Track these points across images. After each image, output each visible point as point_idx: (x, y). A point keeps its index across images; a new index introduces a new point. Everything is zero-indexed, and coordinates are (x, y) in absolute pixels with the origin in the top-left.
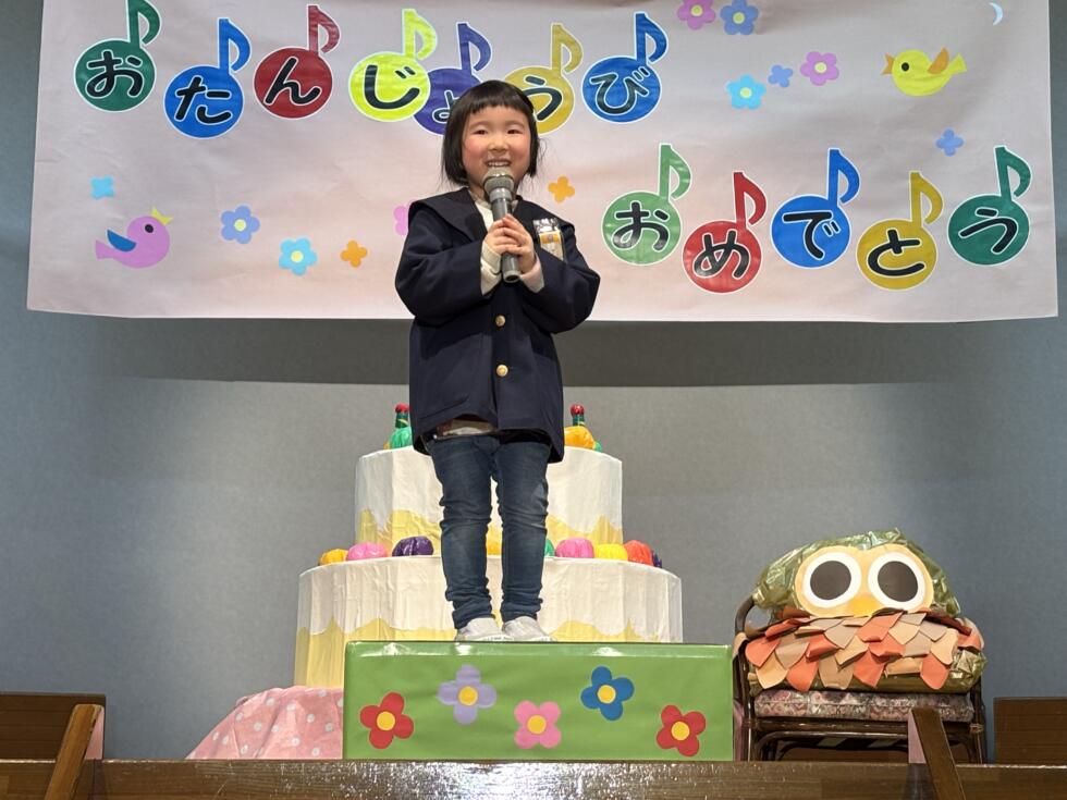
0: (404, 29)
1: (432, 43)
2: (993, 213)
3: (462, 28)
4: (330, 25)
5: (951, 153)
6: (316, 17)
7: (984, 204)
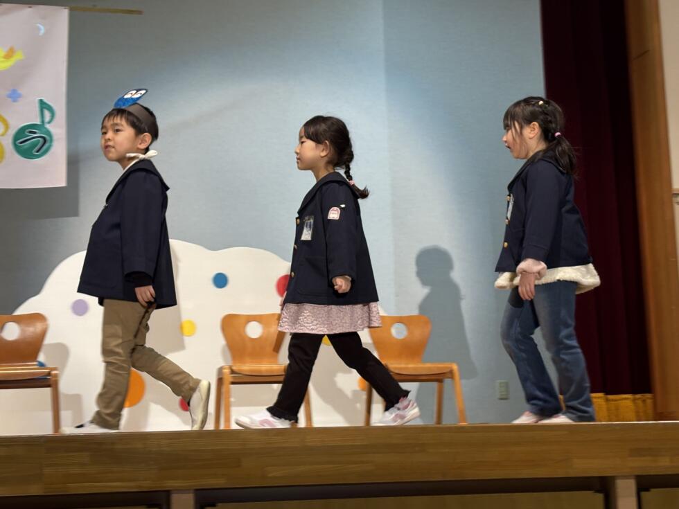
2: (35, 133)
5: (15, 101)
7: (31, 128)
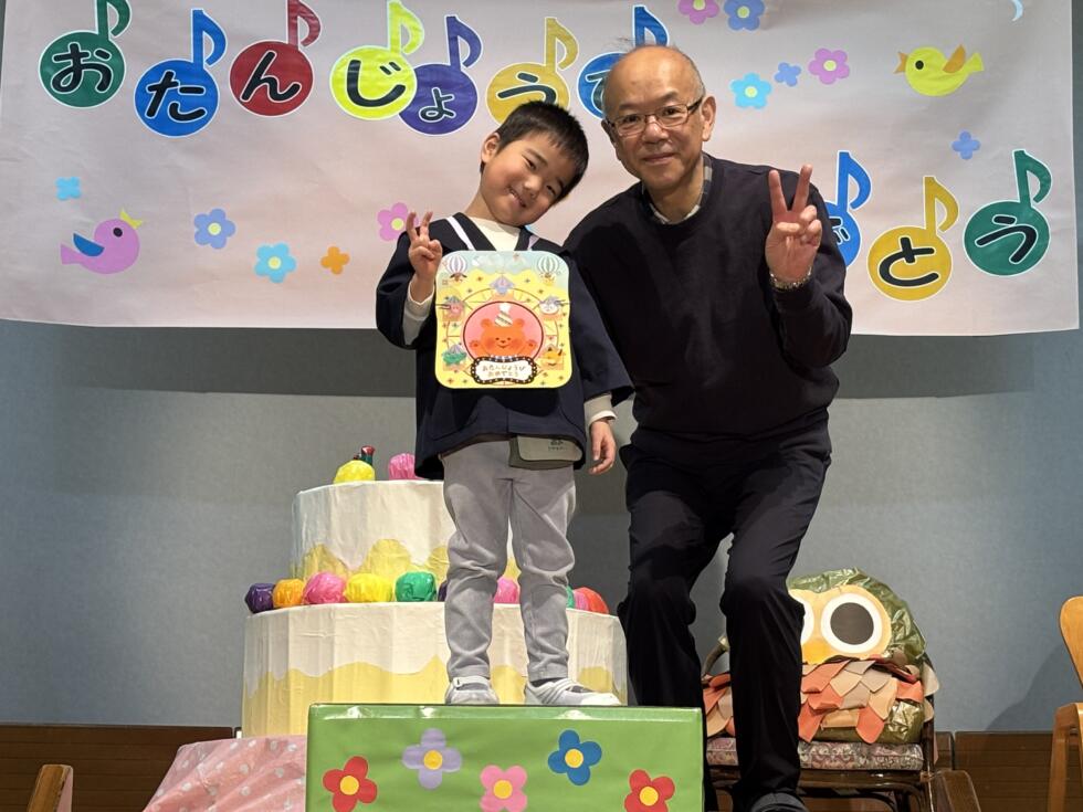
0: (389, 22)
1: (419, 37)
2: (1011, 221)
3: (452, 22)
4: (311, 18)
5: (967, 157)
6: (295, 10)
7: (1002, 212)
